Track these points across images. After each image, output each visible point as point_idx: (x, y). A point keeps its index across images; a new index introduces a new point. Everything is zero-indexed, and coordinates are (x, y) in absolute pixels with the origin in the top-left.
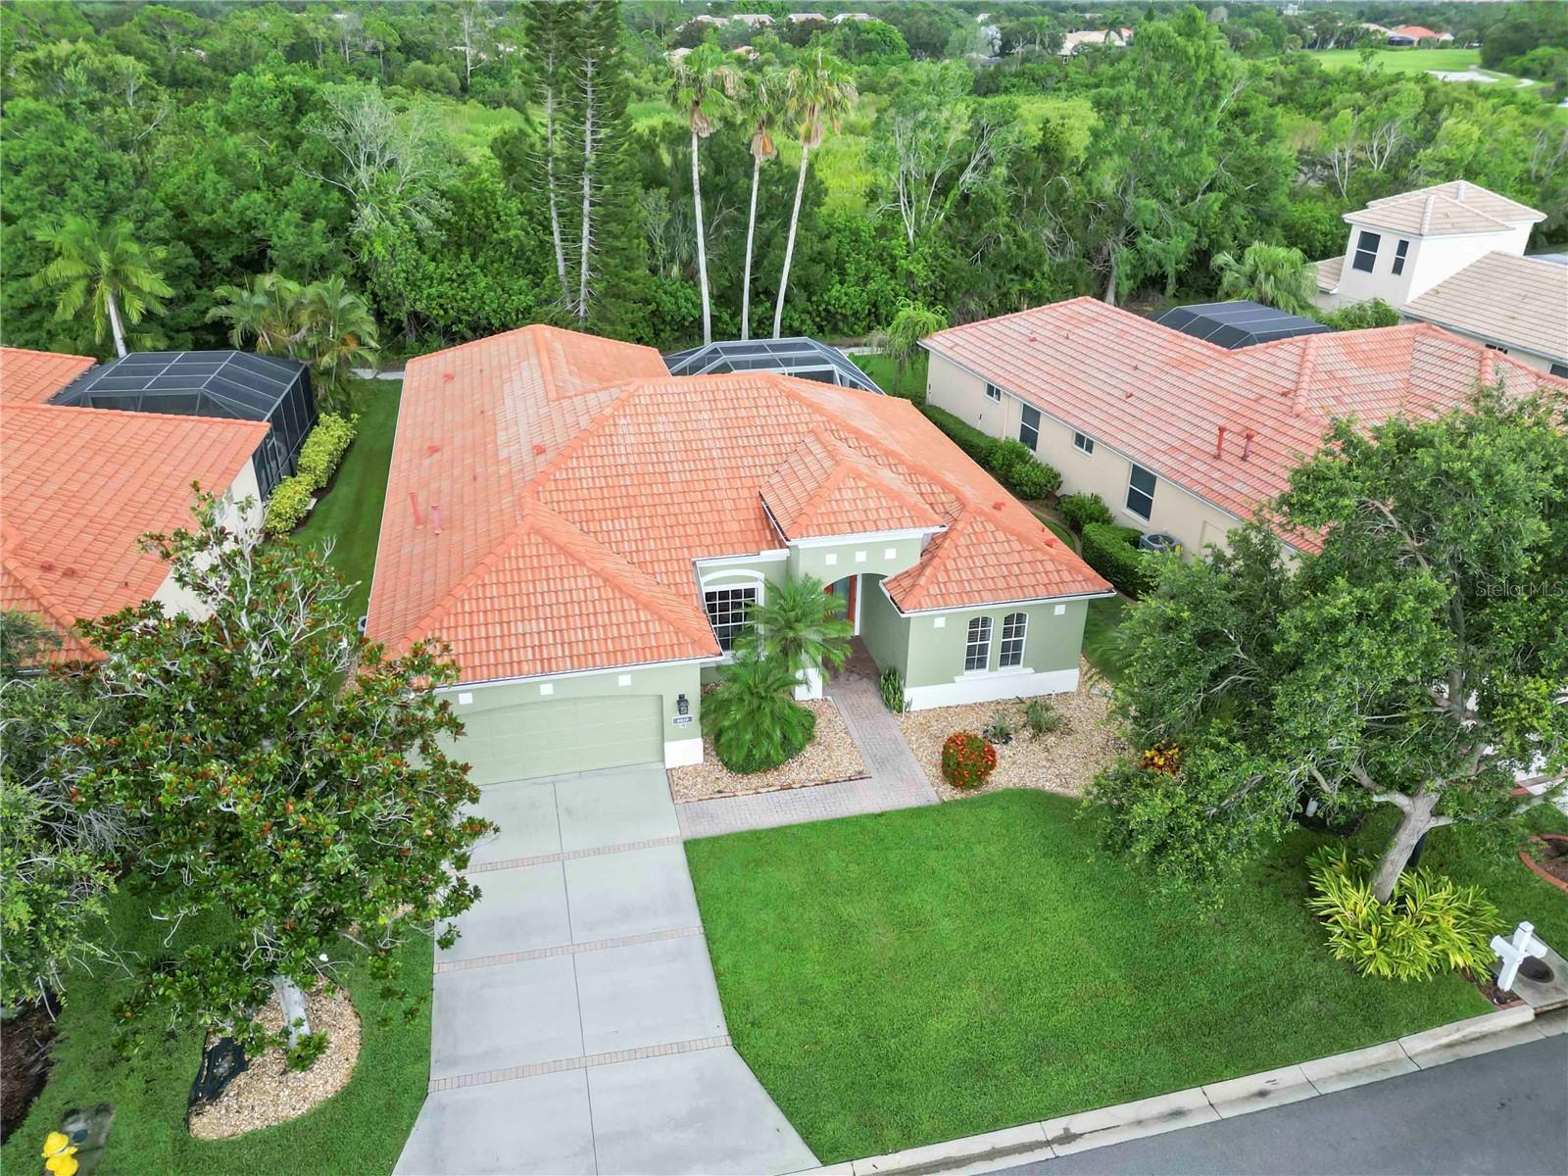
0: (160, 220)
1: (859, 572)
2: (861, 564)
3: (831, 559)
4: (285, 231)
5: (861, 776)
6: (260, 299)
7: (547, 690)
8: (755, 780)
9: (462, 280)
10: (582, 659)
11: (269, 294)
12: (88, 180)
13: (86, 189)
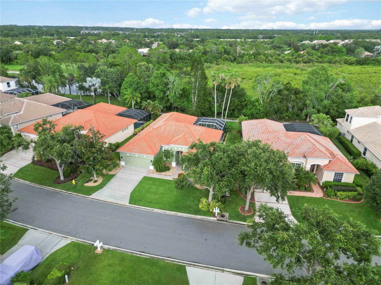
0: (144, 90)
1: (180, 151)
2: (180, 149)
3: (176, 148)
4: (157, 93)
5: (170, 176)
6: (147, 103)
7: (136, 155)
8: (158, 173)
9: (184, 102)
10: (140, 153)
11: (148, 103)
12: (135, 84)
13: (135, 86)
